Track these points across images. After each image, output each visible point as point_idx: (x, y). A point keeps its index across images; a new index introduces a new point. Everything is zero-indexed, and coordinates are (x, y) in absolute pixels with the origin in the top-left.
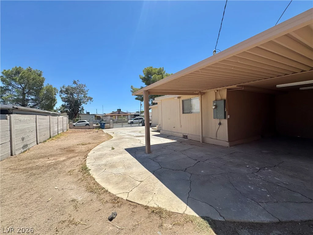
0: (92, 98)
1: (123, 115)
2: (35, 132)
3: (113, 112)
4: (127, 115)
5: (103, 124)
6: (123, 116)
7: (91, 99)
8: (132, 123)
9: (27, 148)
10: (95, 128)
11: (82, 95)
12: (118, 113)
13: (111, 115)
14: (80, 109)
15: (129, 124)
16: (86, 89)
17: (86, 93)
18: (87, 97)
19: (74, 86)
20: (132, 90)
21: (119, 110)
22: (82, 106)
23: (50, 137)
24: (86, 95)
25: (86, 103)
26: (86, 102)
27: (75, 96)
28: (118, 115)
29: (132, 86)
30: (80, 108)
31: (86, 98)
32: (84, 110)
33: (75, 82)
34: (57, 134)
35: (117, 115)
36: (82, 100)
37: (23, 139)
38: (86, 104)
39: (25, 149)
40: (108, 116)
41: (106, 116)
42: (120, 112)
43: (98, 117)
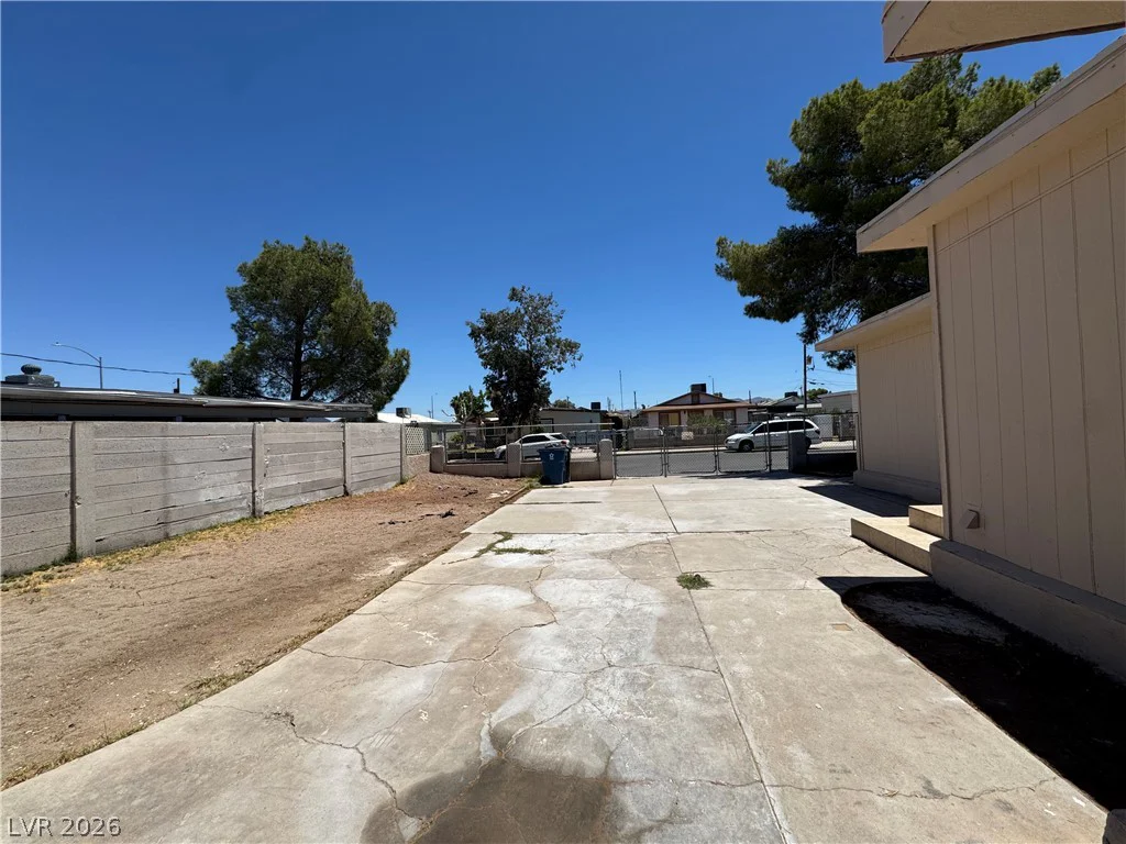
0: (577, 346)
1: (714, 409)
3: (671, 396)
4: (734, 409)
6: (711, 413)
7: (574, 348)
8: (747, 446)
12: (689, 400)
13: (660, 412)
16: (554, 310)
17: (555, 325)
18: (558, 342)
19: (513, 306)
21: (699, 389)
22: (544, 377)
25: (559, 367)
26: (559, 362)
27: (522, 343)
28: (690, 411)
30: (536, 385)
31: (557, 347)
33: (514, 295)
35: (685, 411)
36: (542, 355)
38: (559, 370)
40: (649, 415)
41: (642, 416)
42: (698, 395)
43: (616, 420)
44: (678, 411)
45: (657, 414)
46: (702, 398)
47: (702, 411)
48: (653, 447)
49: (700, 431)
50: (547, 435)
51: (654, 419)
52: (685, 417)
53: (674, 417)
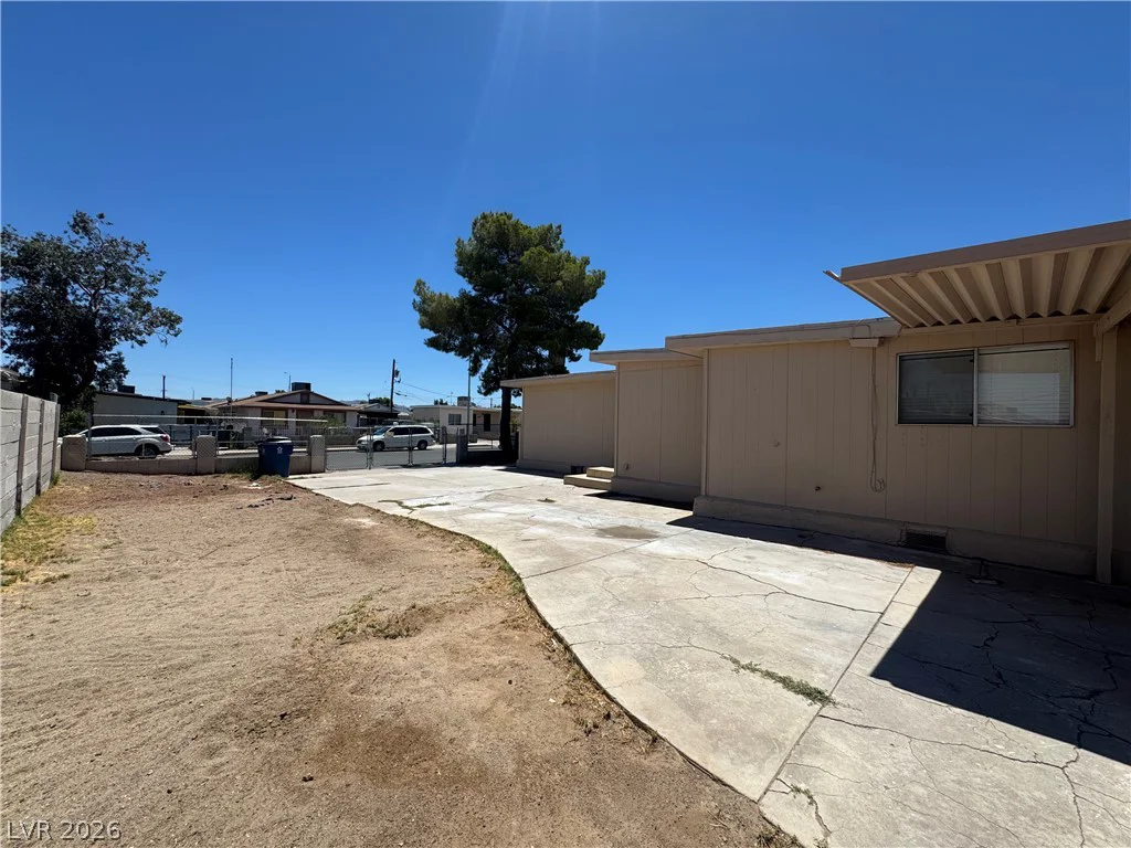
0: (178, 320)
1: (325, 410)
3: (278, 392)
4: (344, 412)
6: (322, 414)
7: (171, 321)
8: (379, 446)
10: (230, 471)
11: (124, 298)
12: (298, 398)
13: (263, 408)
14: (101, 366)
15: (363, 449)
16: (147, 265)
17: (148, 287)
18: (148, 307)
20: (418, 299)
21: (303, 388)
22: (115, 350)
24: (146, 299)
25: (140, 338)
26: (140, 333)
27: (78, 295)
28: (299, 410)
29: (420, 283)
30: (101, 360)
31: (144, 314)
32: (126, 373)
36: (115, 320)
38: (142, 343)
40: (249, 411)
44: (286, 409)
45: (259, 411)
46: (312, 398)
47: (312, 411)
52: (293, 416)
53: (280, 415)
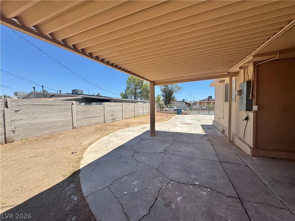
2: (121, 112)
3: (202, 99)
5: (179, 110)
6: (212, 103)
9: (115, 120)
21: (210, 97)
23: (135, 116)
28: (207, 102)
30: (172, 96)
34: (142, 115)
37: (112, 115)
38: (178, 93)
39: (113, 121)
40: (197, 103)
41: (195, 103)
42: (210, 99)
43: (189, 104)
44: (204, 102)
45: (199, 103)
46: (211, 100)
47: (210, 103)
48: (196, 110)
49: (209, 107)
50: (174, 107)
51: (198, 104)
52: (206, 104)
53: (203, 104)
